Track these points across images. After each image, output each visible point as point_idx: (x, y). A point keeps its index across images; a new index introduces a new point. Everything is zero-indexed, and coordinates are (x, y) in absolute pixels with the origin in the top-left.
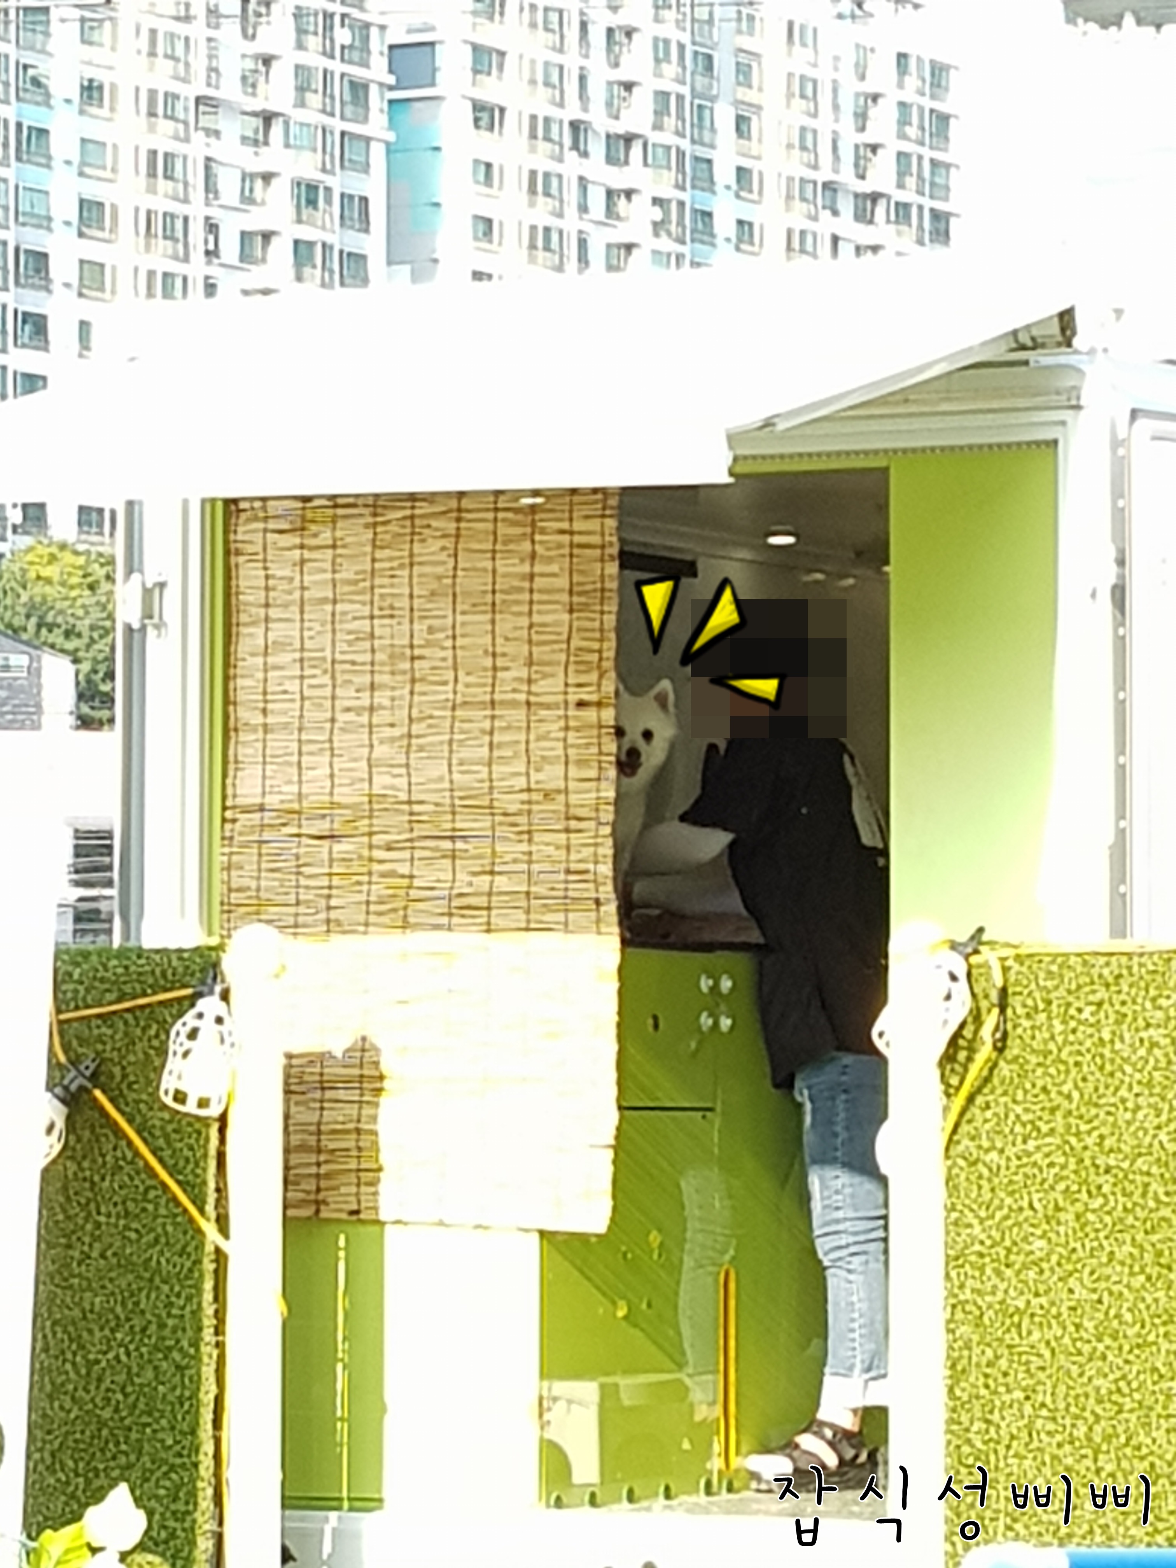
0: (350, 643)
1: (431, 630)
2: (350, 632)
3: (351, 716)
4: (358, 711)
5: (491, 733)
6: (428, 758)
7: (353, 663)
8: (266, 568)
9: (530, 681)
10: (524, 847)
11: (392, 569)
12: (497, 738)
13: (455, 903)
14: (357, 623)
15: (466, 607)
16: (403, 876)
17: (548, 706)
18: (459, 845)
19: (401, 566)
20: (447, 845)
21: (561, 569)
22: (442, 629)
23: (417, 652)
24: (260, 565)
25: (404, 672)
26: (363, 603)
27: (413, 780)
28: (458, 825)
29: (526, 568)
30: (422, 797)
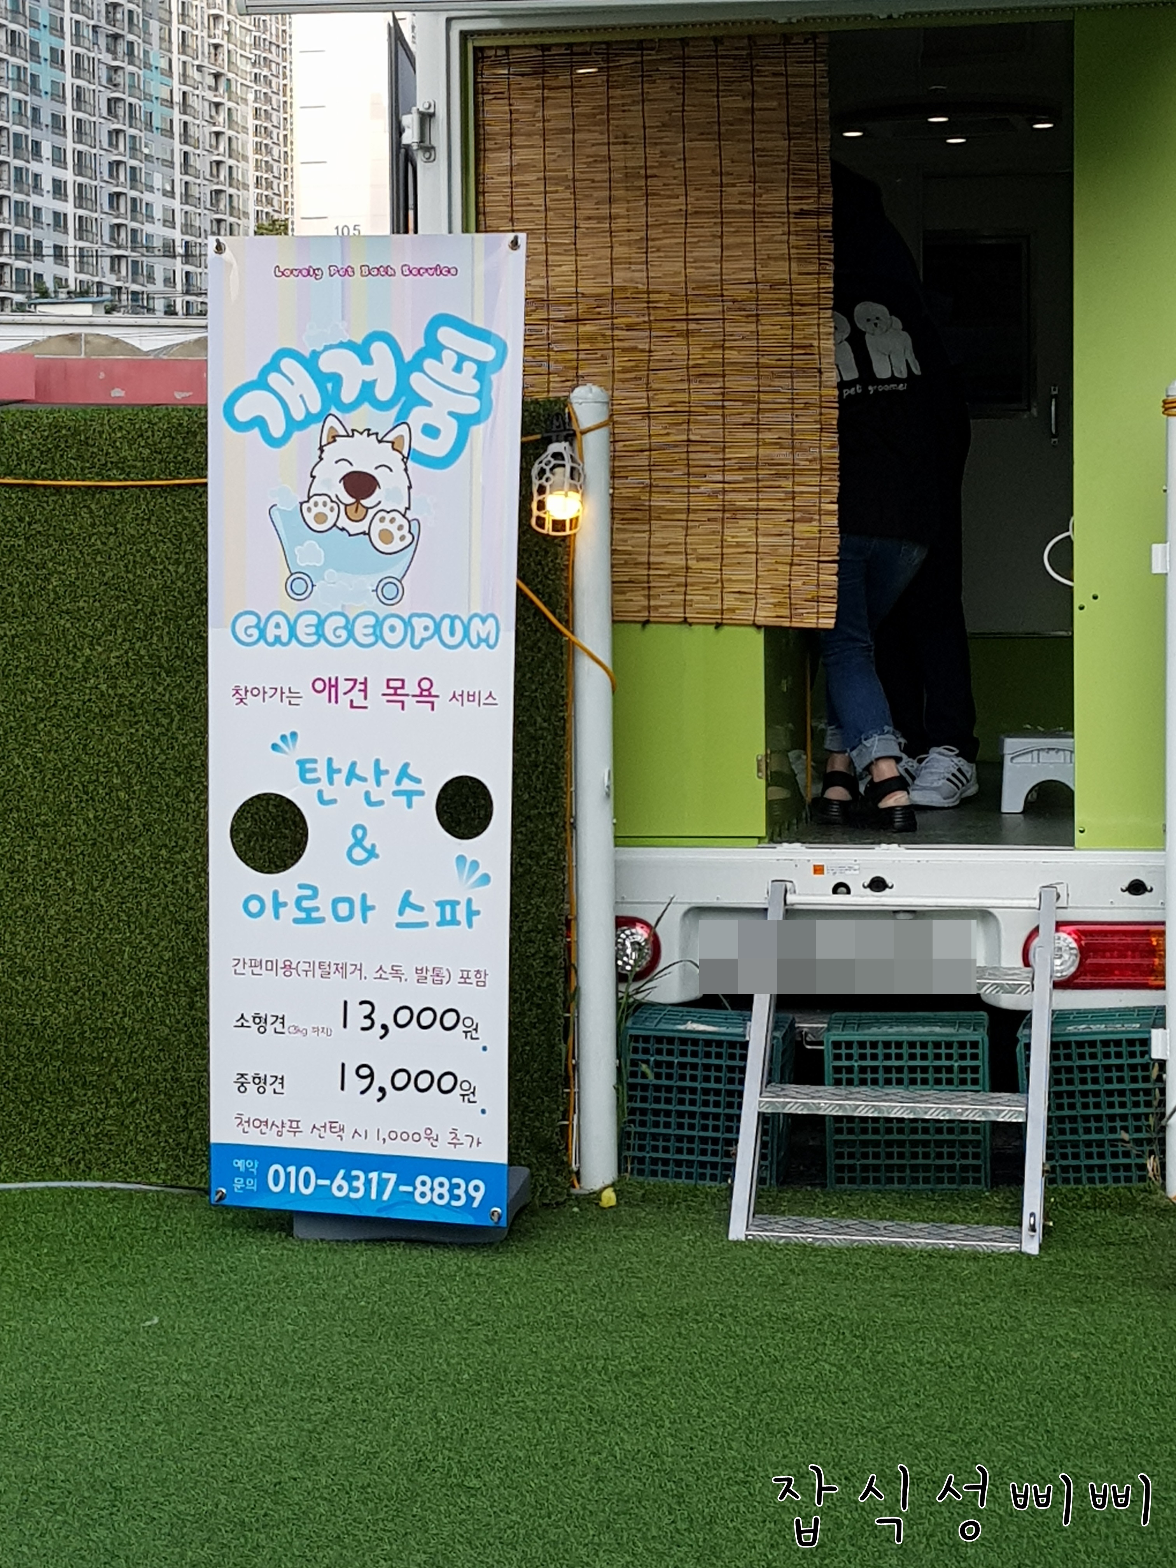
0: (589, 164)
1: (663, 154)
2: (588, 156)
3: (592, 224)
4: (600, 219)
5: (721, 237)
6: (666, 257)
7: (593, 181)
8: (510, 105)
9: (754, 196)
10: (753, 327)
11: (623, 105)
12: (726, 241)
13: (693, 371)
14: (594, 148)
15: (693, 135)
16: (643, 351)
17: (772, 214)
18: (693, 326)
19: (634, 103)
20: (682, 326)
21: (780, 105)
22: (673, 154)
23: (649, 172)
24: (506, 101)
25: (639, 188)
26: (602, 133)
27: (651, 274)
28: (691, 310)
29: (748, 104)
30: (660, 288)
